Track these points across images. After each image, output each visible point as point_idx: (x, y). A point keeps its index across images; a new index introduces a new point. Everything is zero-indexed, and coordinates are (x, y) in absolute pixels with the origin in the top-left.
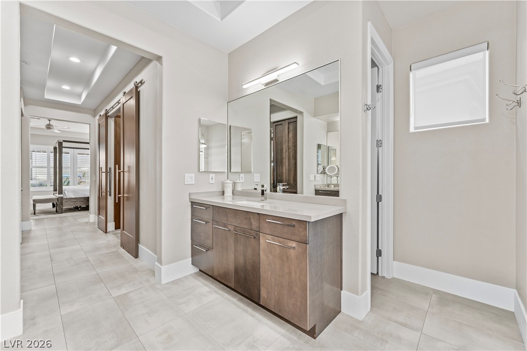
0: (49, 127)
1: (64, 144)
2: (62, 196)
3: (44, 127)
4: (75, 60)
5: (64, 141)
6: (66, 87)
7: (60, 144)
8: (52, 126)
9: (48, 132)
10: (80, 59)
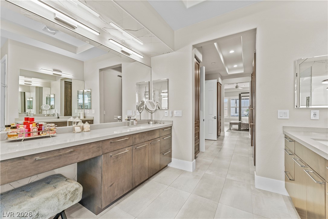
0: (237, 87)
1: (242, 95)
2: (240, 122)
3: (235, 88)
4: (232, 52)
5: (241, 93)
6: (235, 66)
7: (240, 95)
8: (238, 86)
9: (237, 90)
10: (234, 50)
